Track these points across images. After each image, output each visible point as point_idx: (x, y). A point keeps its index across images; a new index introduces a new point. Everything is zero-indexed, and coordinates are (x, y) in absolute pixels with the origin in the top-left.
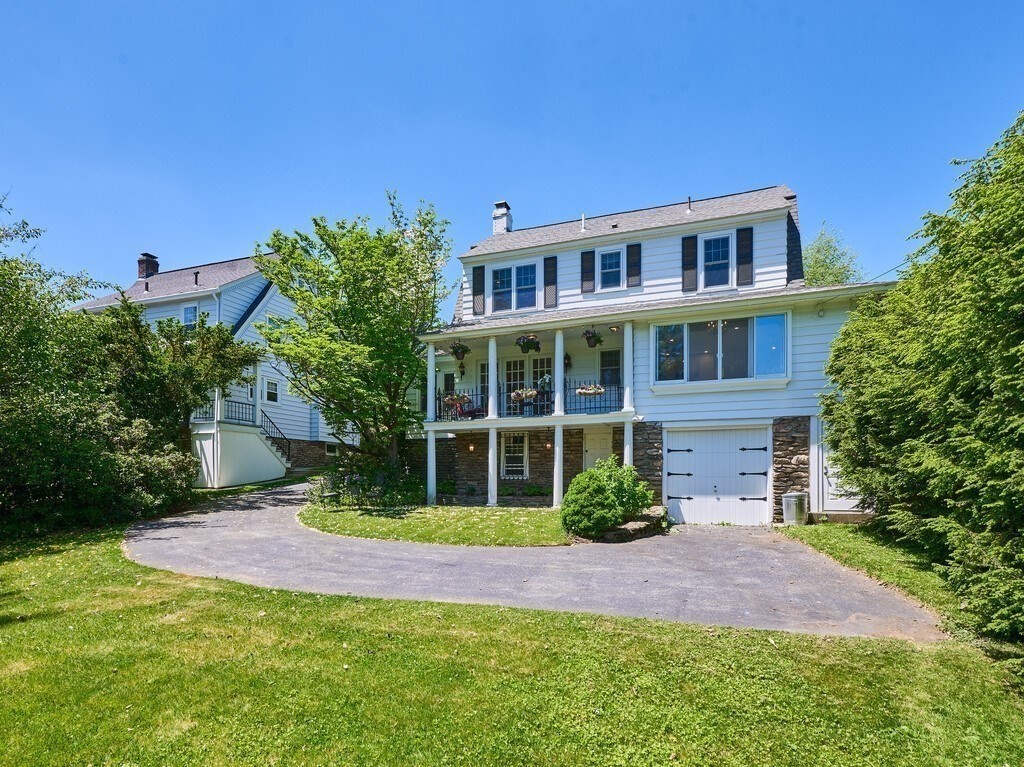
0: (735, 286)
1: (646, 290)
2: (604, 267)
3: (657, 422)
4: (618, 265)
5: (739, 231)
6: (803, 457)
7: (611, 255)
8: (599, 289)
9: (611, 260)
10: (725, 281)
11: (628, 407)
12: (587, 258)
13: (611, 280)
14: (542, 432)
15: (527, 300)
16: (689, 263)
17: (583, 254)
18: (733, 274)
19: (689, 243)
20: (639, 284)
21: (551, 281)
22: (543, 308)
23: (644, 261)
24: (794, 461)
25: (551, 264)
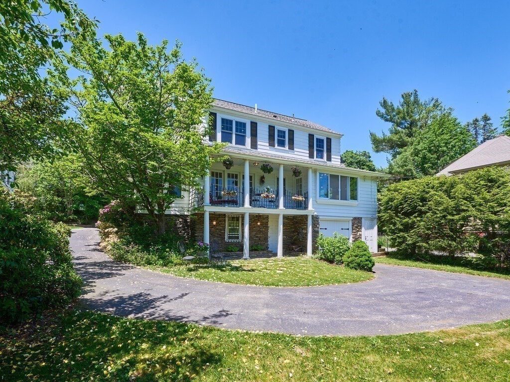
0: (326, 161)
1: (296, 153)
2: (278, 136)
3: (318, 216)
4: (284, 137)
5: (327, 138)
6: (360, 233)
7: (281, 131)
8: (276, 147)
9: (282, 134)
10: (322, 157)
11: (310, 208)
12: (271, 129)
13: (282, 143)
15: (241, 141)
16: (311, 147)
17: (269, 126)
18: (325, 155)
19: (311, 137)
20: (293, 149)
21: (254, 135)
22: (250, 148)
23: (295, 139)
24: (358, 234)
25: (254, 125)
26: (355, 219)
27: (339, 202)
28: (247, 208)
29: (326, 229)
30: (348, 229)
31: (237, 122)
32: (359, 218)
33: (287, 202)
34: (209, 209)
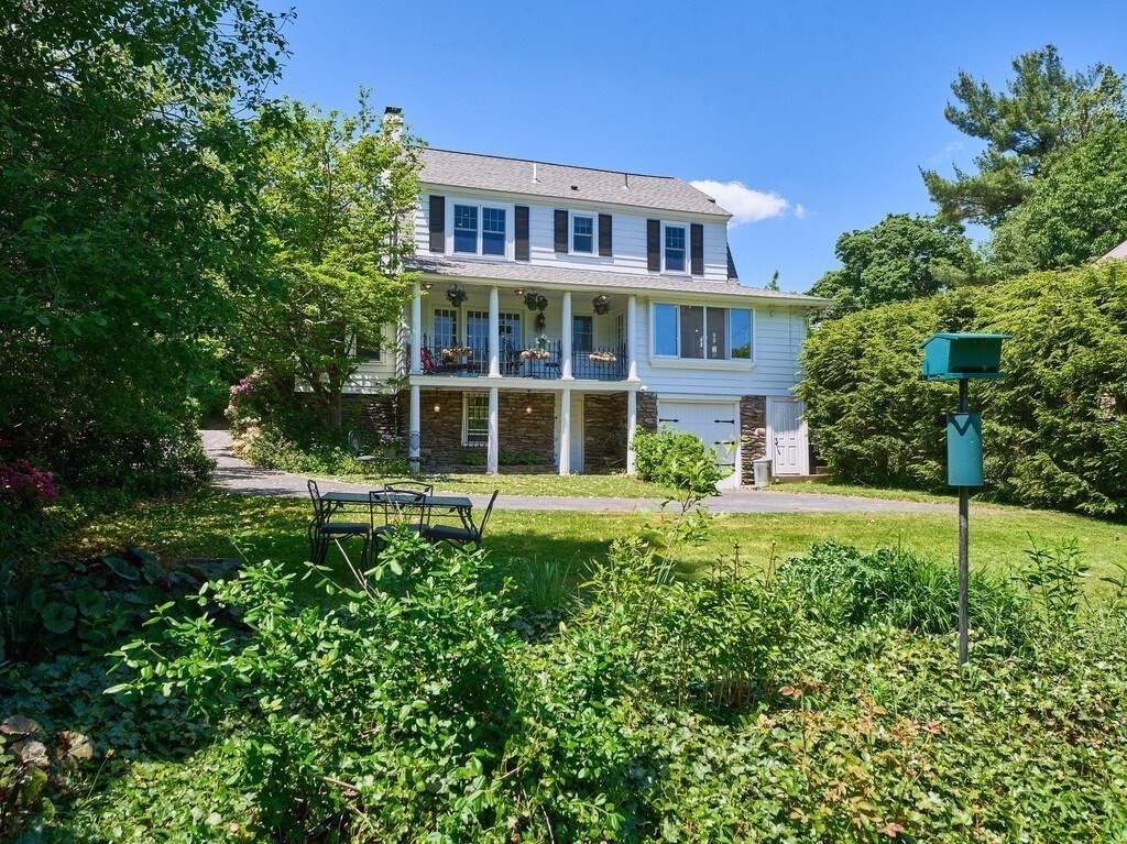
0: (690, 274)
1: (616, 262)
2: (576, 230)
3: (653, 393)
4: (590, 231)
5: (693, 226)
6: (762, 430)
7: (583, 220)
8: (571, 252)
9: (583, 225)
10: (681, 268)
11: (633, 376)
12: (561, 217)
13: (583, 245)
14: (512, 394)
15: (494, 246)
16: (653, 248)
17: (556, 211)
18: (688, 264)
19: (653, 226)
20: (611, 255)
21: (522, 234)
22: (513, 259)
23: (615, 233)
24: (756, 433)
25: (522, 214)
26: (747, 399)
27: (705, 362)
28: (494, 378)
29: (675, 421)
30: (733, 422)
31: (486, 211)
32: (757, 397)
33: (578, 365)
34: (419, 382)
